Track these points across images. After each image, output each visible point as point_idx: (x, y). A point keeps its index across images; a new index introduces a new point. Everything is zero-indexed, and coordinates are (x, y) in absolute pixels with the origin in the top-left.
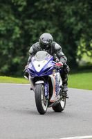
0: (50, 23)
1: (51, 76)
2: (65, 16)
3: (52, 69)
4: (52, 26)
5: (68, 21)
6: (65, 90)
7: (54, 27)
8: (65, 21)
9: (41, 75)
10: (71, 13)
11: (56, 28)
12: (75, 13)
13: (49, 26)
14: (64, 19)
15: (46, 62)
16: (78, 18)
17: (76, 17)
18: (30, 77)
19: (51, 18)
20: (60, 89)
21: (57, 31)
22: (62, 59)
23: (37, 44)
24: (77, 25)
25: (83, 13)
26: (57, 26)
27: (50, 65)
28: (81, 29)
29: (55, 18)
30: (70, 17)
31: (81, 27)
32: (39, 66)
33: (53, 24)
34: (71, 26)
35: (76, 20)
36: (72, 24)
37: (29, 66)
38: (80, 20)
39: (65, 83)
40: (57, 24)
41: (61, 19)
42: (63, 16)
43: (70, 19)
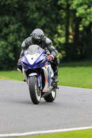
0: (13, 18)
1: (43, 68)
2: (29, 11)
3: (45, 62)
4: (15, 21)
5: (31, 17)
6: (56, 81)
7: (17, 23)
8: (29, 17)
9: (34, 68)
10: (34, 8)
11: (20, 24)
12: (38, 9)
13: (12, 22)
14: (28, 15)
15: (39, 55)
16: (42, 14)
17: (40, 12)
18: (23, 70)
19: (14, 13)
20: (51, 80)
21: (20, 26)
22: (53, 53)
23: (29, 39)
24: (40, 20)
25: (47, 8)
26: (21, 21)
27: (43, 58)
28: (45, 25)
29: (18, 14)
30: (33, 12)
31: (45, 22)
32: (32, 59)
33: (16, 19)
34: (35, 22)
35: (39, 15)
36: (35, 19)
37: (22, 60)
38: (43, 16)
39: (56, 74)
40: (21, 19)
41: (24, 14)
42: (26, 12)
43: (33, 14)
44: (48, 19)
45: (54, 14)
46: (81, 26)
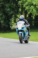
12: (10, 7)
16: (11, 9)
24: (10, 12)
25: (13, 7)
31: (12, 13)
38: (12, 10)
41: (4, 10)
44: (14, 12)
45: (16, 9)
46: (27, 14)
